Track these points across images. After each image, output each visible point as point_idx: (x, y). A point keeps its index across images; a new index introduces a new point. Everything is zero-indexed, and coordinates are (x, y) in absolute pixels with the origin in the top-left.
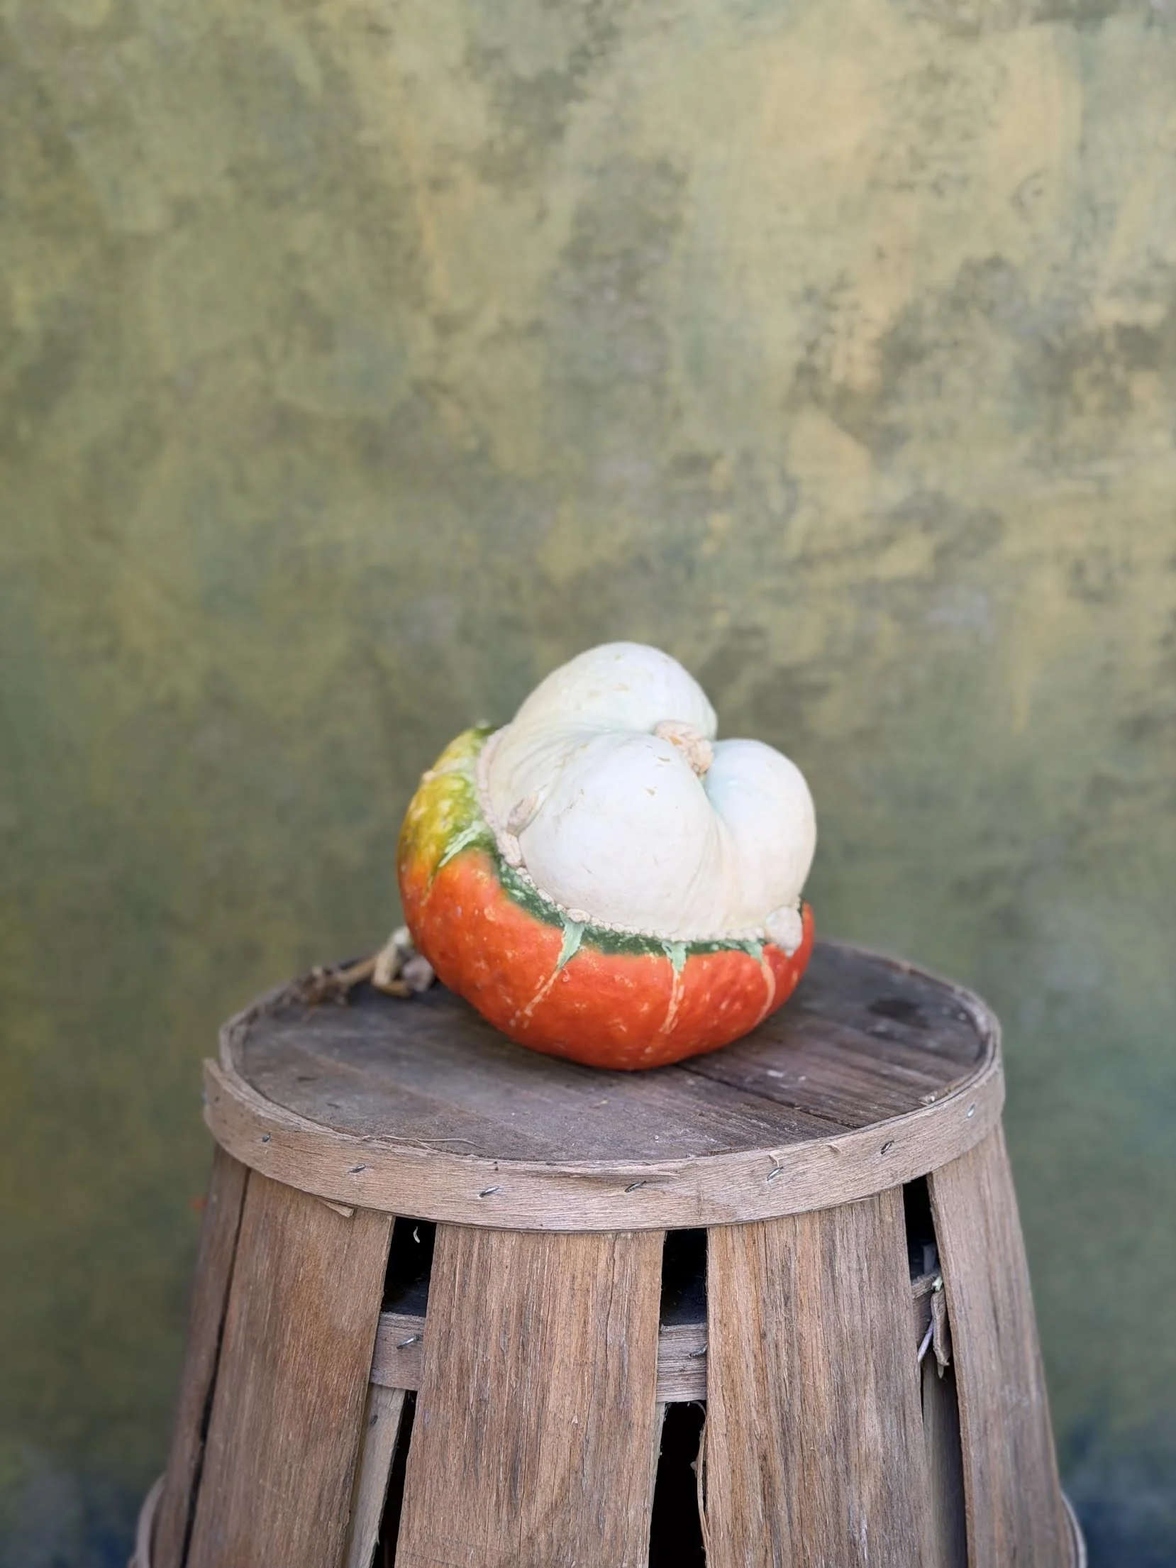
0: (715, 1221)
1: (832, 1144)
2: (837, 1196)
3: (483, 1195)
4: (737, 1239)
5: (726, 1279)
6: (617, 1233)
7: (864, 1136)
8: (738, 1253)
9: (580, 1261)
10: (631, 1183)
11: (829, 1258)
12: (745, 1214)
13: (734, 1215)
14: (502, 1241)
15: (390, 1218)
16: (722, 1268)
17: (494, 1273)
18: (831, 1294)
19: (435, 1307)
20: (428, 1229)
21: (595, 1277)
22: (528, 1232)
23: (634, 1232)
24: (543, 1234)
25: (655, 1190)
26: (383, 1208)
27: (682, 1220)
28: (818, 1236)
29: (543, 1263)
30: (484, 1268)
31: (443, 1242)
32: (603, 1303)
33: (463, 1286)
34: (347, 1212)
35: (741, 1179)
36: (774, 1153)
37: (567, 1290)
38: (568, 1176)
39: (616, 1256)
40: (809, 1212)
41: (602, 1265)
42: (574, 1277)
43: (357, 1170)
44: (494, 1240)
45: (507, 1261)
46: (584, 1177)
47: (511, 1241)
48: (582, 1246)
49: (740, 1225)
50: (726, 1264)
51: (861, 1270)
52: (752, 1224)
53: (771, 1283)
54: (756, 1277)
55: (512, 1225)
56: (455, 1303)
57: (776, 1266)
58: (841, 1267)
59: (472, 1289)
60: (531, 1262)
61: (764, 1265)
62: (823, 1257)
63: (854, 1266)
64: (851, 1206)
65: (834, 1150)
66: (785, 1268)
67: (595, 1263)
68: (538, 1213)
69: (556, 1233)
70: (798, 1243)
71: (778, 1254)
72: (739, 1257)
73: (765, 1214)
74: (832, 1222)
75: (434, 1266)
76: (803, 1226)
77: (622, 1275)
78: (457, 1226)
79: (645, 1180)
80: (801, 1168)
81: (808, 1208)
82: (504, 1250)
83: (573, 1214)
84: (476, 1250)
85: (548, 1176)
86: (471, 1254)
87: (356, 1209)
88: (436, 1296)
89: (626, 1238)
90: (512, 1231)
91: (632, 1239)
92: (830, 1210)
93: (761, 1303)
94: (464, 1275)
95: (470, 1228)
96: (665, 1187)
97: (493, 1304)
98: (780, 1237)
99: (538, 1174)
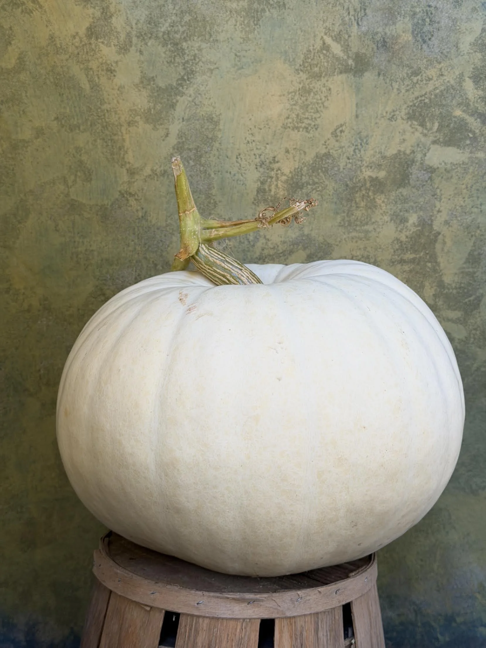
0: (278, 616)
1: (319, 590)
2: (320, 609)
3: (198, 604)
4: (285, 622)
5: (281, 637)
6: (244, 619)
7: (330, 587)
8: (285, 627)
9: (230, 630)
10: (249, 602)
11: (317, 631)
12: (288, 614)
13: (285, 614)
14: (203, 621)
15: (164, 611)
16: (280, 633)
17: (200, 632)
18: (317, 645)
19: (179, 644)
20: (178, 615)
21: (236, 635)
22: (213, 618)
23: (250, 619)
24: (218, 619)
25: (258, 604)
26: (162, 607)
27: (266, 616)
28: (313, 623)
29: (218, 630)
30: (197, 631)
31: (182, 621)
32: (238, 645)
33: (189, 637)
34: (148, 609)
35: (288, 601)
36: (299, 592)
37: (226, 639)
38: (228, 598)
39: (243, 627)
40: (311, 614)
41: (238, 630)
42: (228, 635)
43: (153, 593)
44: (201, 620)
45: (205, 628)
46: (233, 599)
47: (207, 621)
48: (232, 623)
49: (287, 618)
50: (281, 632)
51: (327, 635)
52: (290, 618)
53: (296, 639)
54: (291, 637)
55: (207, 615)
56: (186, 642)
57: (298, 633)
58: (320, 634)
59: (192, 638)
60: (213, 630)
61: (294, 633)
62: (314, 631)
63: (325, 634)
64: (324, 612)
65: (320, 592)
66: (301, 634)
67: (236, 629)
68: (217, 611)
69: (223, 619)
70: (306, 624)
71: (299, 629)
72: (286, 630)
73: (295, 614)
74: (318, 618)
75: (179, 629)
76: (308, 619)
77: (245, 635)
78: (188, 615)
79: (254, 601)
80: (308, 598)
81: (310, 612)
82: (204, 624)
83: (229, 612)
84: (194, 624)
85: (221, 598)
86: (192, 625)
87: (151, 607)
88: (179, 640)
89: (247, 621)
90: (207, 617)
91: (249, 622)
92: (317, 613)
93: (293, 647)
94: (189, 633)
95: (192, 616)
96: (261, 603)
97: (199, 645)
98: (300, 623)
99: (218, 597)
